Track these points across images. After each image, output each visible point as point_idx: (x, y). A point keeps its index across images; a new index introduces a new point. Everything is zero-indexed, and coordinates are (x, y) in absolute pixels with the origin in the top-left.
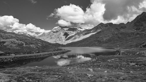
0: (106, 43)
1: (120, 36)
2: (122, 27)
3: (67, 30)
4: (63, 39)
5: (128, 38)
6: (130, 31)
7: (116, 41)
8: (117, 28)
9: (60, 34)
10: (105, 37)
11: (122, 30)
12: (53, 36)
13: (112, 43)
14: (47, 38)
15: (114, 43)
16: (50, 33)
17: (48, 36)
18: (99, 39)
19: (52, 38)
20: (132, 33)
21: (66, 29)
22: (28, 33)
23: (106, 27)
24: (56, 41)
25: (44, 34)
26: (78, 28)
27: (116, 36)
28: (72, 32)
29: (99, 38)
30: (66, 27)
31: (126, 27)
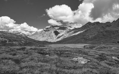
0: (92, 40)
1: (105, 33)
2: (107, 26)
3: (58, 29)
4: (54, 37)
5: (112, 35)
6: (115, 29)
7: (101, 39)
8: (103, 27)
9: (51, 32)
10: (91, 35)
11: (108, 29)
12: (45, 35)
13: (97, 40)
14: (40, 36)
15: (99, 40)
16: (42, 31)
17: (40, 35)
18: (85, 37)
19: (44, 36)
20: (116, 31)
21: (56, 28)
22: (22, 32)
23: (93, 25)
24: (47, 39)
25: (36, 33)
26: (68, 27)
27: (101, 34)
28: (62, 31)
29: (85, 35)
30: (57, 26)
31: (111, 25)
